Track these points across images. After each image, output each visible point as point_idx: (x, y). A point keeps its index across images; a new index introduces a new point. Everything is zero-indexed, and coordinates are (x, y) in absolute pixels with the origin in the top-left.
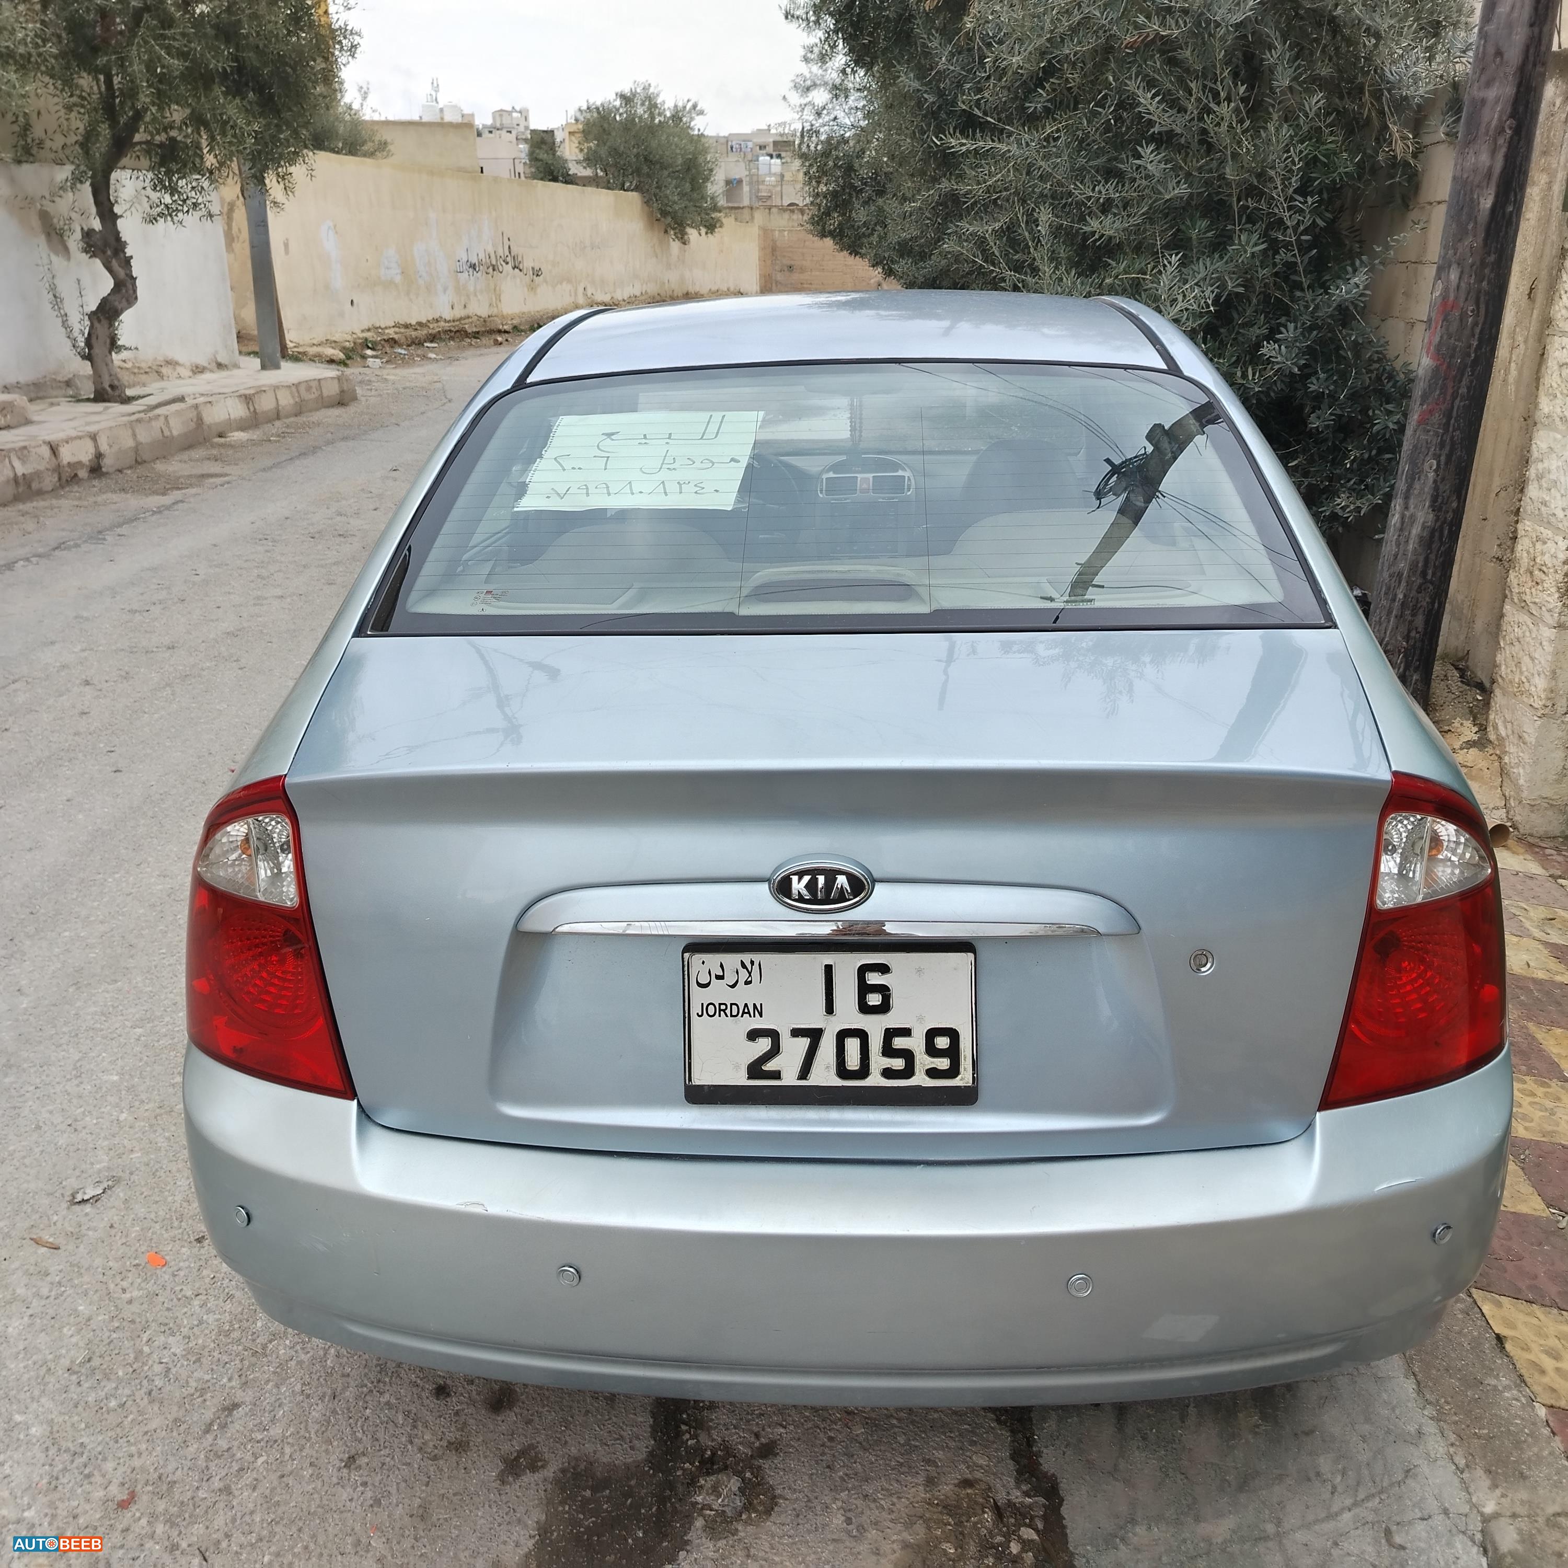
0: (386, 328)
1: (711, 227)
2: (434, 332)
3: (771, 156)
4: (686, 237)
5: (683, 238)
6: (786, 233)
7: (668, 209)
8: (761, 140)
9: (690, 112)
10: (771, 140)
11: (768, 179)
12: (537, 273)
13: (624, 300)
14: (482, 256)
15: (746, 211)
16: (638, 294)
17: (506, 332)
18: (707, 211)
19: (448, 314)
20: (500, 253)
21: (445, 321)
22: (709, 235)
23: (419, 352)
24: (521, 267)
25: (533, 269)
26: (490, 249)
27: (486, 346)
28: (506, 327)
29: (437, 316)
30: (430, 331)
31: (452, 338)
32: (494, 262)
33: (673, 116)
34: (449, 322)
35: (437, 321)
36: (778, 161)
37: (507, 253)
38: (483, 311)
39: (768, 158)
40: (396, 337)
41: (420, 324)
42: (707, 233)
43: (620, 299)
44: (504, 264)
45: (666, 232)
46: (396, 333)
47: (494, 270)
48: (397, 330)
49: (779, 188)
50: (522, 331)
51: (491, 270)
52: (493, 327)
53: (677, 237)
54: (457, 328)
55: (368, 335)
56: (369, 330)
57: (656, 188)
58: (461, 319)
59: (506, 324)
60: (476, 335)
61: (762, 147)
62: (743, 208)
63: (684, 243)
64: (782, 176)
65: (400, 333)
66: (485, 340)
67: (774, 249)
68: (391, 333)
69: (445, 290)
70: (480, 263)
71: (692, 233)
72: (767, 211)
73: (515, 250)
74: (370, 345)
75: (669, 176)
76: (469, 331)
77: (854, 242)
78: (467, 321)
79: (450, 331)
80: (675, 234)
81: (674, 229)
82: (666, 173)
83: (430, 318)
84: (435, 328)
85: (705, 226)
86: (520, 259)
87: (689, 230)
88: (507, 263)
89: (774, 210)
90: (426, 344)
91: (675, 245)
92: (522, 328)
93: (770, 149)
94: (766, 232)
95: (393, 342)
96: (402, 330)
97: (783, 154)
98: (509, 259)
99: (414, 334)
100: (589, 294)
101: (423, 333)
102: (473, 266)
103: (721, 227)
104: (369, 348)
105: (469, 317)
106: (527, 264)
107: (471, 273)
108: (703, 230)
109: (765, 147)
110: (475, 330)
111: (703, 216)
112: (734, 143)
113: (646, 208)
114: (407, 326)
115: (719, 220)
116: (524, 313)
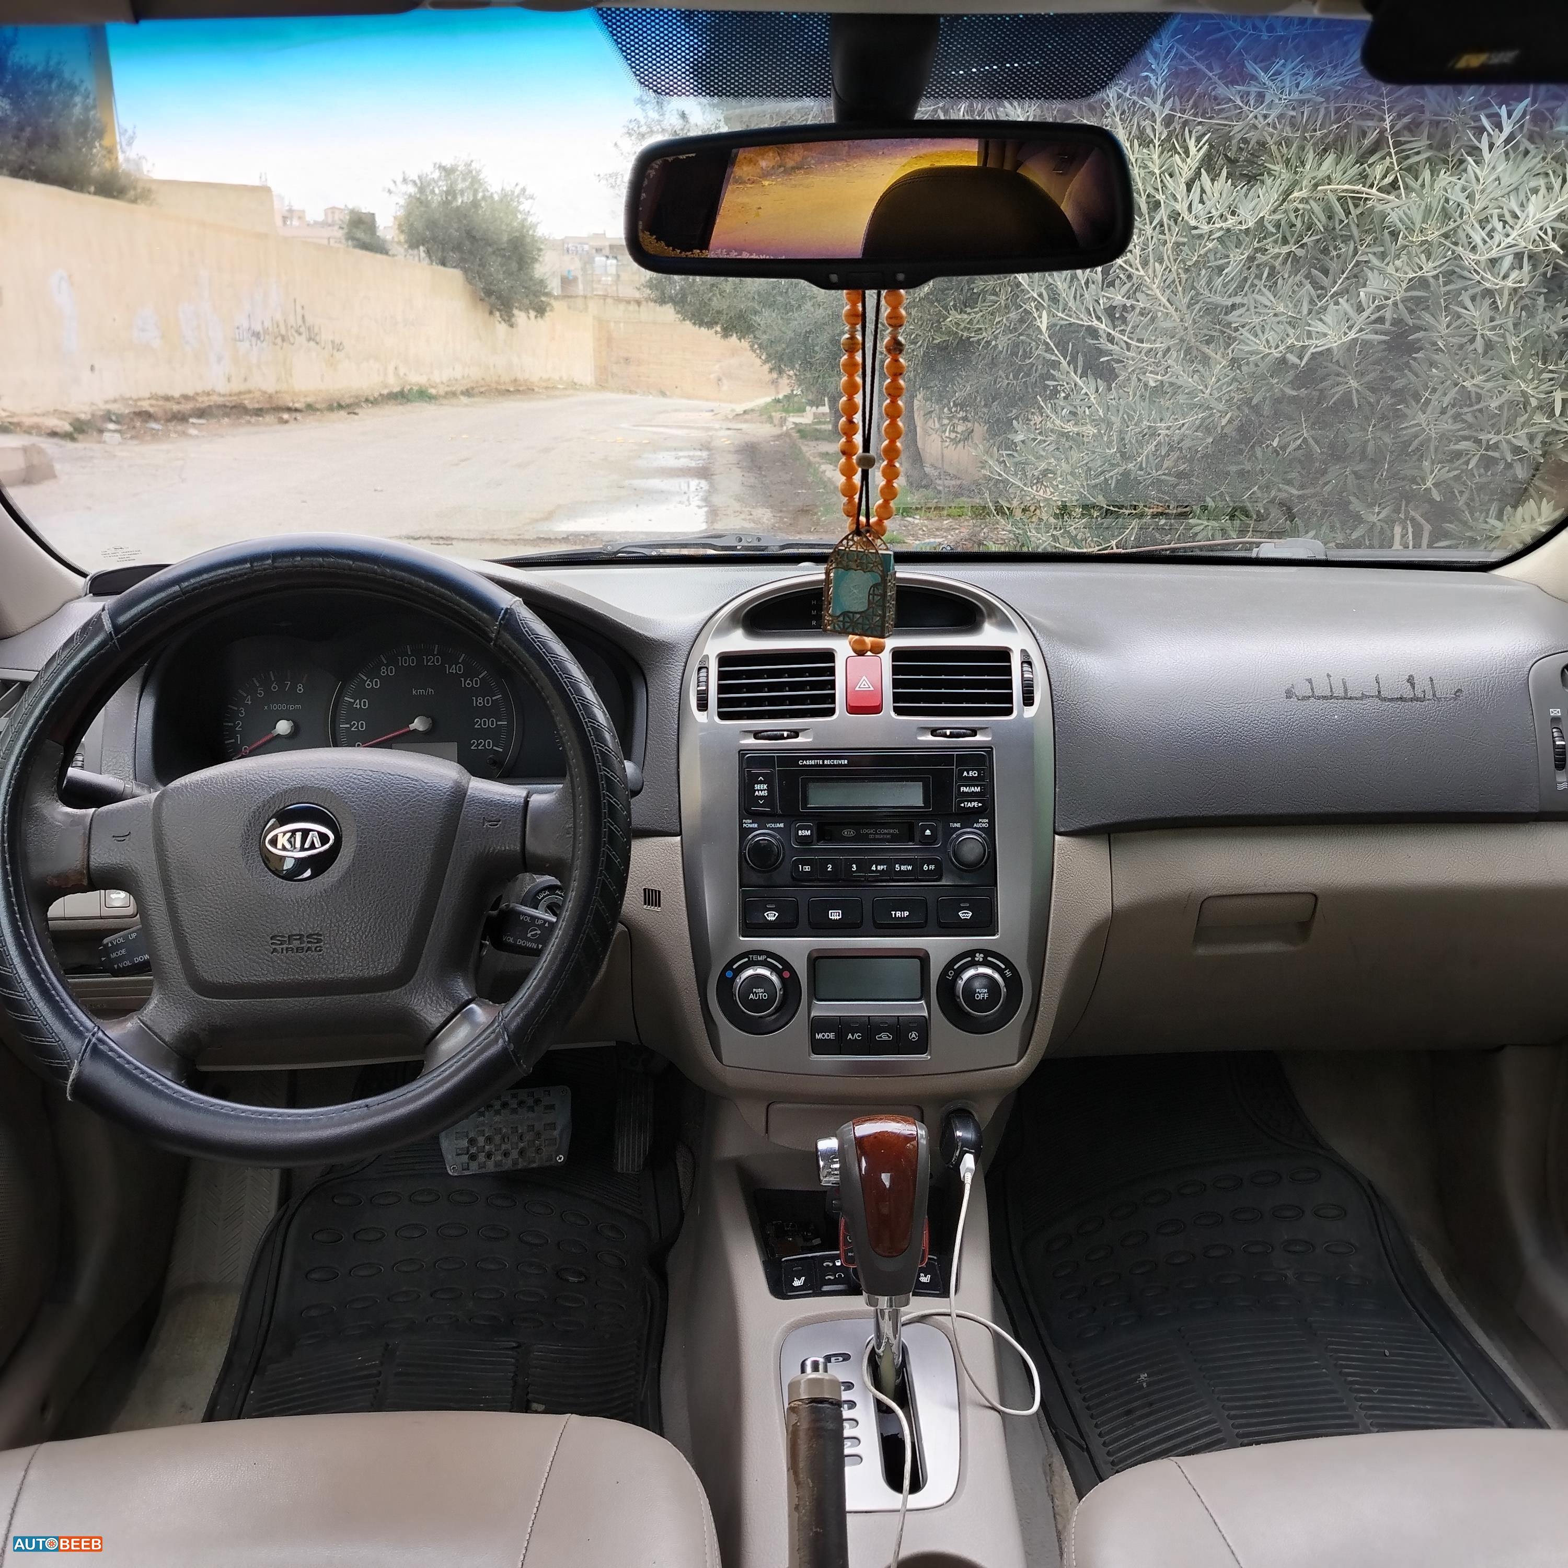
0: (139, 399)
1: (541, 311)
2: (203, 406)
3: (607, 257)
4: (513, 320)
5: (509, 319)
6: (622, 325)
7: (492, 287)
8: (598, 243)
9: (518, 196)
10: (607, 244)
11: (604, 279)
12: (338, 347)
13: (442, 383)
14: (268, 324)
15: (580, 301)
16: (459, 377)
17: (296, 410)
18: (536, 294)
19: (222, 387)
20: (291, 321)
21: (220, 395)
22: (539, 319)
23: (180, 428)
24: (318, 340)
25: (333, 342)
26: (279, 317)
27: (267, 424)
28: (297, 405)
29: (208, 388)
30: (198, 405)
31: (226, 415)
32: (283, 332)
33: (501, 200)
34: (224, 396)
35: (208, 394)
36: (614, 261)
37: (300, 322)
38: (270, 386)
39: (604, 259)
40: (151, 410)
41: (186, 397)
42: (536, 317)
43: (438, 381)
44: (296, 335)
45: (491, 313)
46: (152, 406)
47: (283, 340)
48: (154, 402)
49: (615, 288)
50: (318, 410)
51: (279, 340)
52: (281, 403)
53: (504, 320)
54: (233, 404)
55: (114, 407)
56: (115, 401)
57: (479, 265)
58: (240, 393)
59: (298, 402)
60: (259, 412)
61: (599, 250)
62: (577, 297)
63: (512, 326)
64: (618, 276)
65: (158, 406)
66: (270, 418)
67: (609, 340)
68: (145, 406)
69: (220, 359)
70: (266, 331)
71: (520, 317)
72: (602, 301)
73: (309, 320)
74: (114, 418)
75: (494, 253)
76: (250, 406)
77: (699, 310)
78: (247, 396)
79: (225, 406)
80: (501, 316)
81: (499, 310)
82: (490, 250)
83: (199, 390)
84: (204, 402)
85: (534, 309)
86: (316, 330)
87: (516, 312)
88: (300, 334)
89: (609, 301)
90: (191, 420)
91: (502, 328)
92: (318, 406)
93: (607, 251)
94: (601, 322)
95: (146, 416)
96: (161, 403)
97: (619, 257)
98: (302, 330)
99: (175, 407)
100: (401, 374)
101: (187, 407)
102: (257, 335)
103: (551, 310)
104: (111, 421)
105: (250, 392)
106: (325, 337)
107: (254, 344)
108: (532, 314)
109: (601, 250)
110: (257, 406)
111: (531, 297)
112: (570, 245)
113: (469, 287)
114: (167, 398)
115: (549, 304)
116: (320, 391)
